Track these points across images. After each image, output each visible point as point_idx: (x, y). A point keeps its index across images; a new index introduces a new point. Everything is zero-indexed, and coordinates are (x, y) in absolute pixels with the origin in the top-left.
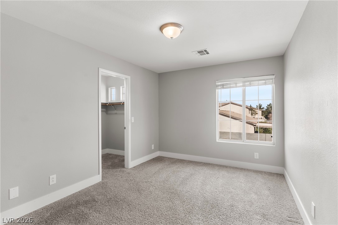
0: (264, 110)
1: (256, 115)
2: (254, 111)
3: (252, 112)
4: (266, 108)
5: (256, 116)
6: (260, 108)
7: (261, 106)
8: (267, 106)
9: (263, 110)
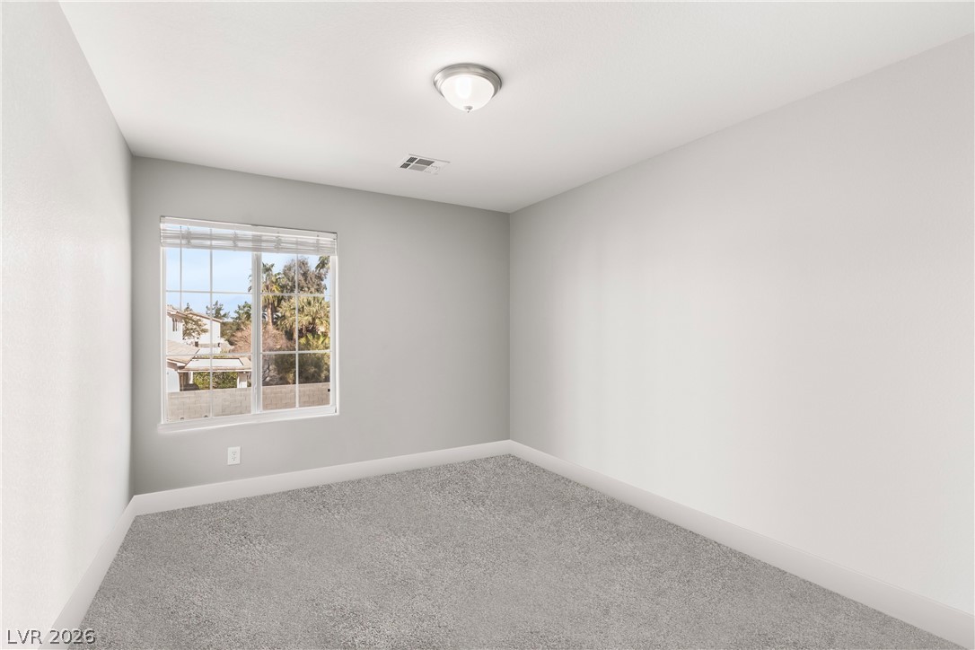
0: (230, 320)
1: (203, 336)
2: (196, 323)
3: (190, 326)
4: (236, 315)
5: (204, 339)
6: (218, 315)
7: (220, 309)
8: (237, 309)
9: (226, 320)
